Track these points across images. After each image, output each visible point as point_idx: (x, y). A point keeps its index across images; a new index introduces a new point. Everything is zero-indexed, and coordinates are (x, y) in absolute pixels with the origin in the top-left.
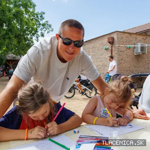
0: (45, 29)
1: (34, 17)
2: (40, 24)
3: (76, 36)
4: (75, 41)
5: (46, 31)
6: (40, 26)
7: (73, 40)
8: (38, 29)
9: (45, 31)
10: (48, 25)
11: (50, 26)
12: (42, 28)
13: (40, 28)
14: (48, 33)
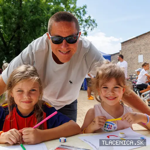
0: (88, 26)
1: (76, 13)
2: (82, 21)
3: (66, 30)
4: (67, 37)
5: (90, 28)
6: (83, 23)
7: (64, 36)
8: (81, 27)
9: (88, 28)
10: (91, 20)
11: (94, 22)
12: (85, 25)
13: (83, 26)
14: (91, 30)
